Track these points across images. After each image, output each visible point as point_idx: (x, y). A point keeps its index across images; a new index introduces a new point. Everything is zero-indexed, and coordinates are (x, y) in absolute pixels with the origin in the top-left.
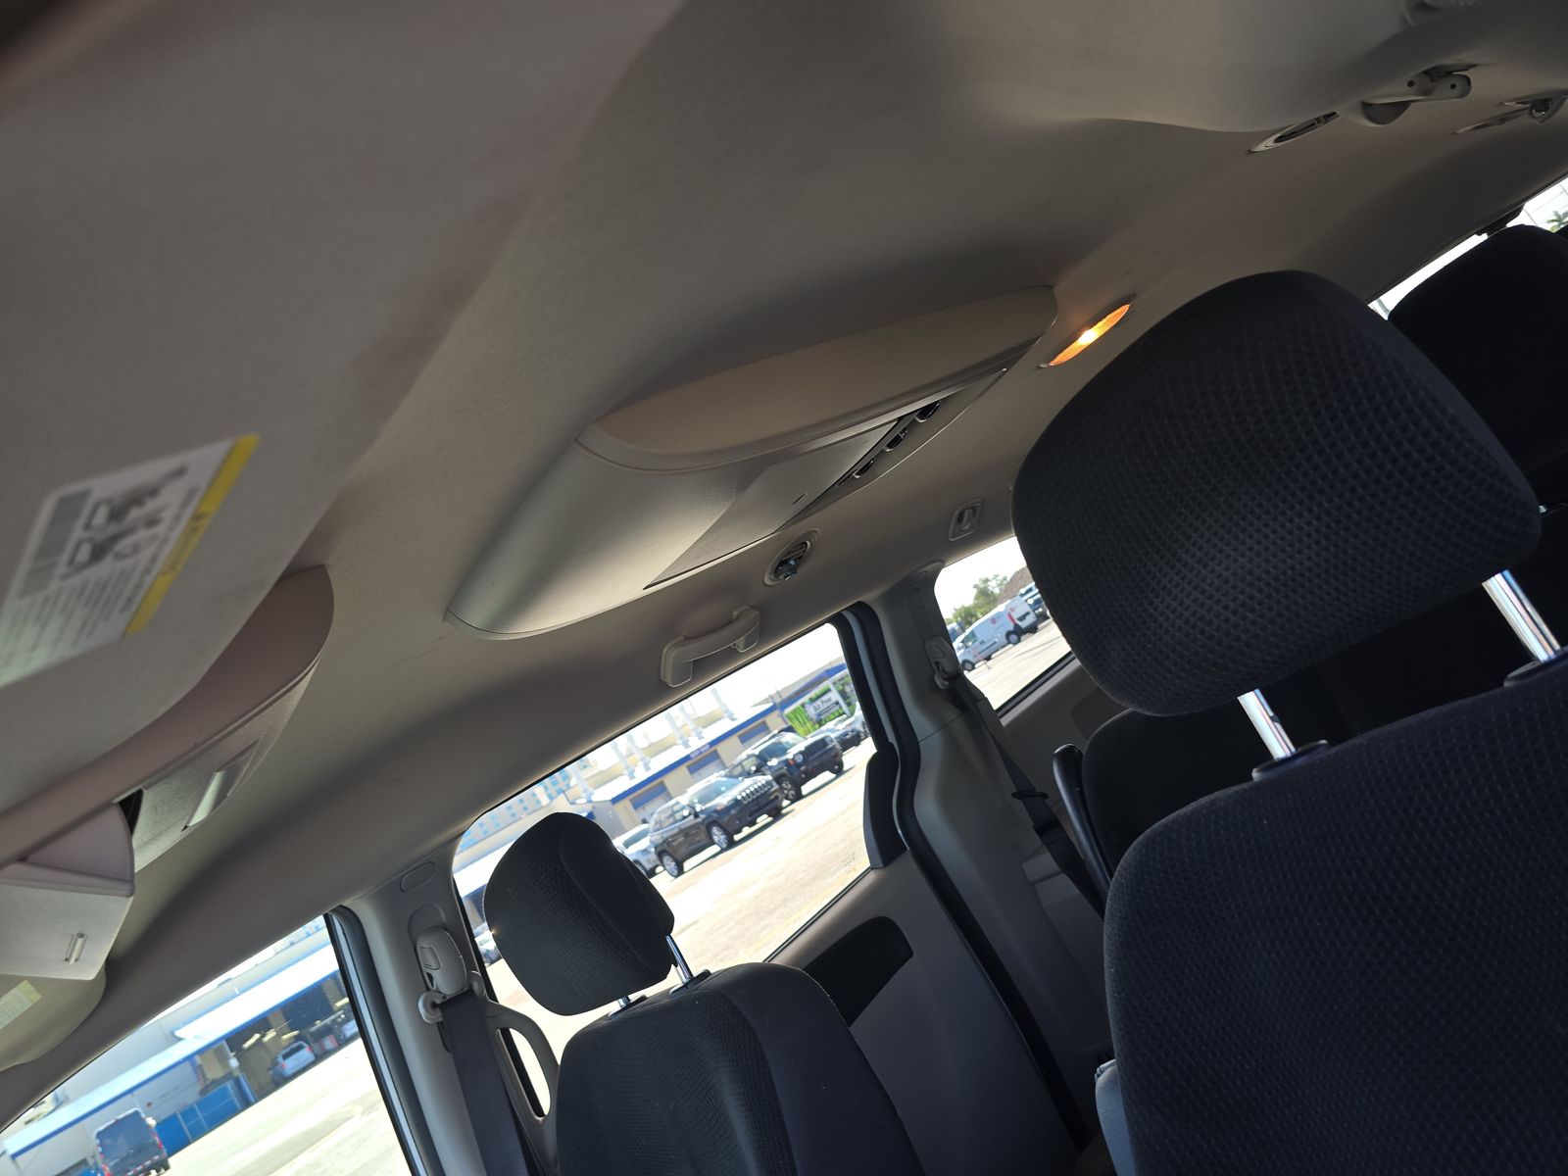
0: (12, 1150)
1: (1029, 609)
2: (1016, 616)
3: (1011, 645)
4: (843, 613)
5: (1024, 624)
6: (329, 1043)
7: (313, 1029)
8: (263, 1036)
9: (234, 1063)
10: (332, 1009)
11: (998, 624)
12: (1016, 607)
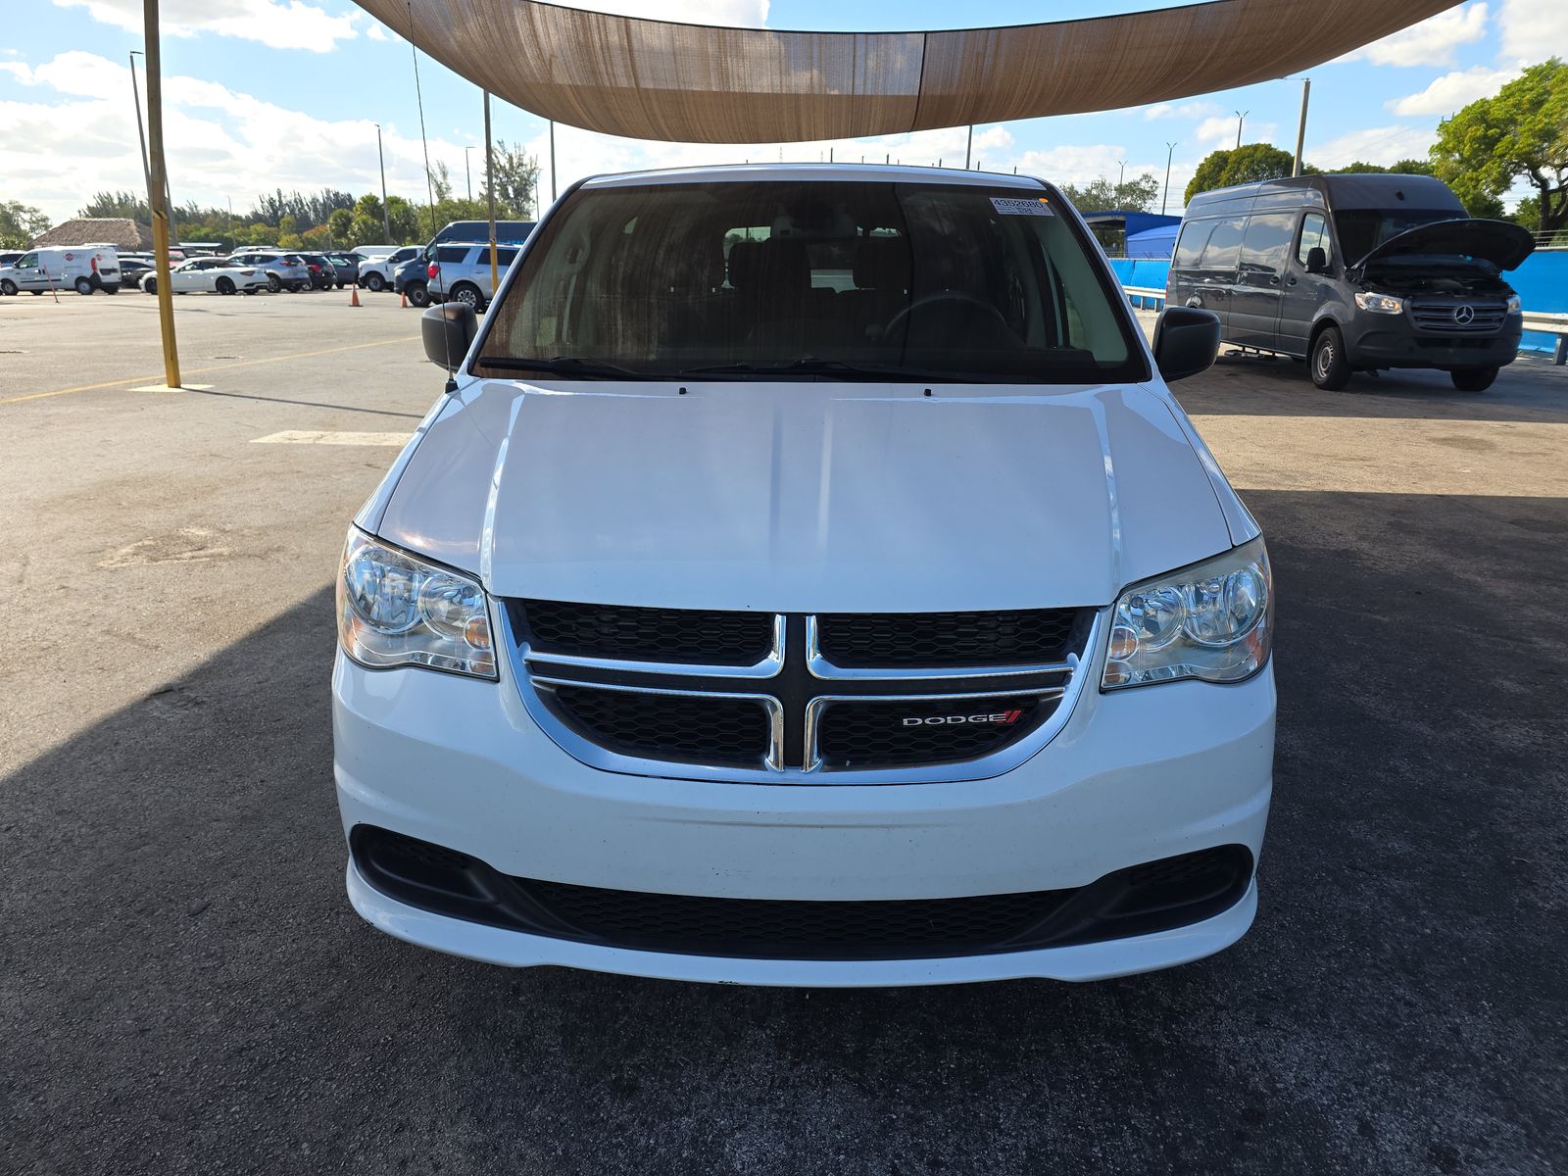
1: (117, 266)
2: (100, 265)
3: (76, 292)
5: (105, 279)
11: (74, 262)
12: (105, 256)
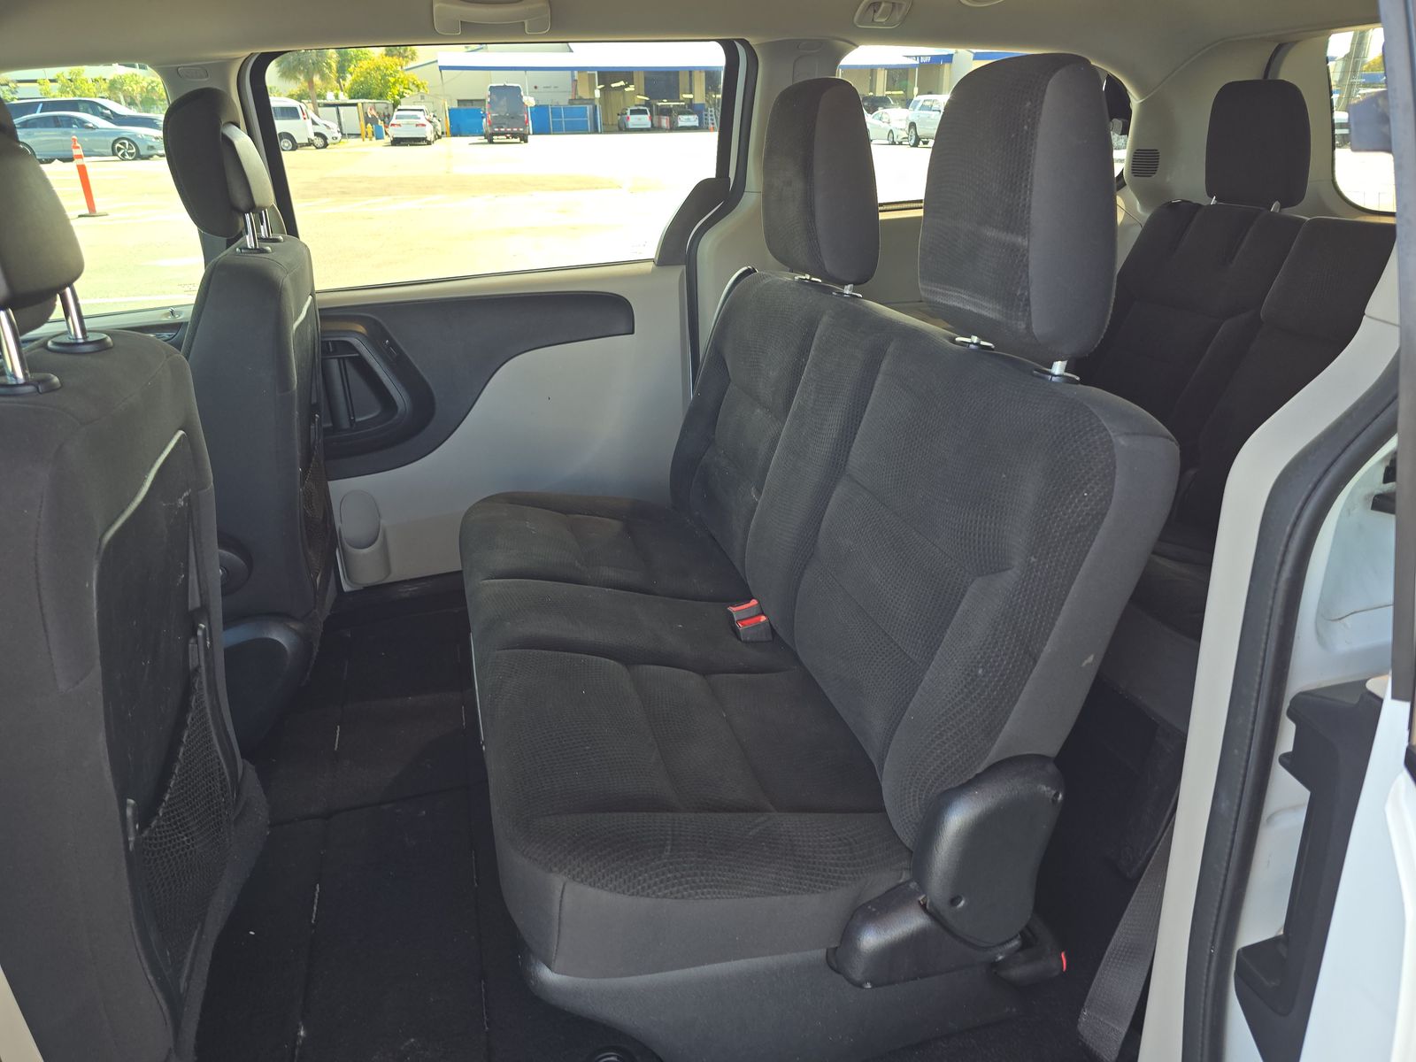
0: (441, 63)
4: (737, 44)
6: (665, 122)
7: (660, 104)
8: (627, 86)
9: (597, 94)
10: (679, 97)
